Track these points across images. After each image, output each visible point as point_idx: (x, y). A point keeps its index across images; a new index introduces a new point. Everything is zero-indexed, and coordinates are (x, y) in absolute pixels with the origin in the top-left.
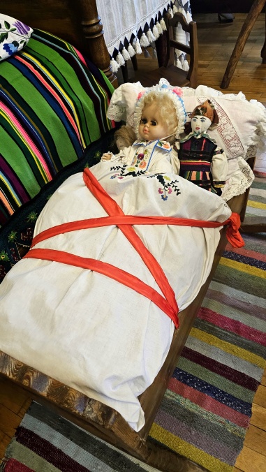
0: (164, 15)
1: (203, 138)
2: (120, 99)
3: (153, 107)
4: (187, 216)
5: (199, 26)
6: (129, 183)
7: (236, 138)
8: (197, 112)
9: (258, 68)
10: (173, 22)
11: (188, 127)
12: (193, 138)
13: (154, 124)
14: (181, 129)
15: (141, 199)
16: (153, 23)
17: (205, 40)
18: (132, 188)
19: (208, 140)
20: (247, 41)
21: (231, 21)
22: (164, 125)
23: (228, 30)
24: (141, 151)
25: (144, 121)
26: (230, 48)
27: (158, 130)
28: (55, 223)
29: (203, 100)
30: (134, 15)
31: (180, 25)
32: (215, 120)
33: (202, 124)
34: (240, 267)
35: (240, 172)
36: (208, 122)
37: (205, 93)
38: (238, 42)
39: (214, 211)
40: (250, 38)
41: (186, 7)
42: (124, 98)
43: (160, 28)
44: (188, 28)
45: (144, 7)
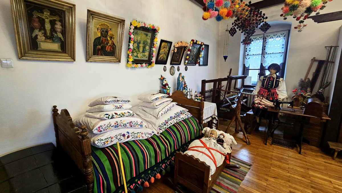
0: (212, 117)
1: (222, 139)
2: (205, 130)
3: (213, 132)
4: (219, 151)
5: (219, 120)
6: (208, 142)
7: (228, 141)
8: (221, 134)
9: (234, 133)
10: (213, 118)
11: (219, 137)
12: (220, 139)
13: (213, 134)
14: (218, 137)
15: (211, 145)
16: (209, 118)
17: (221, 124)
18: (209, 143)
19: (223, 140)
20: (231, 126)
21: (227, 121)
22: (215, 135)
23: (226, 123)
24: (210, 138)
25: (211, 134)
26: (226, 127)
27: (213, 136)
28: (194, 146)
29: (222, 133)
30: (206, 116)
31: (215, 119)
32: (224, 137)
33: (222, 137)
34: (229, 176)
35: (229, 149)
36: (223, 137)
37: (222, 132)
38: (228, 126)
39: (224, 151)
40: (232, 126)
41: (216, 116)
42: (206, 130)
43: (210, 119)
44: (216, 120)
45: (208, 115)
